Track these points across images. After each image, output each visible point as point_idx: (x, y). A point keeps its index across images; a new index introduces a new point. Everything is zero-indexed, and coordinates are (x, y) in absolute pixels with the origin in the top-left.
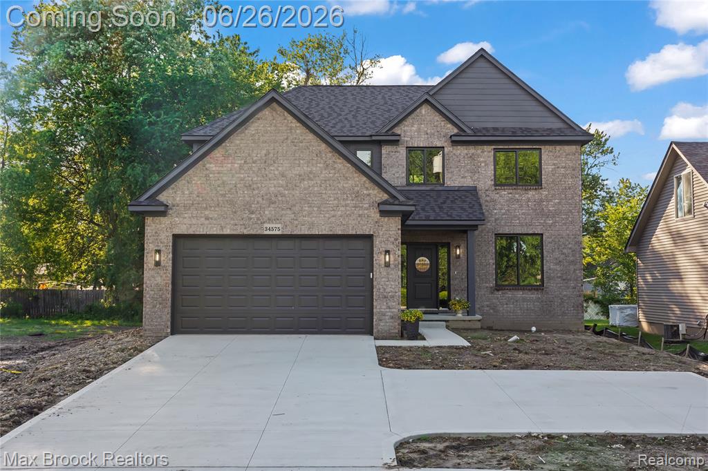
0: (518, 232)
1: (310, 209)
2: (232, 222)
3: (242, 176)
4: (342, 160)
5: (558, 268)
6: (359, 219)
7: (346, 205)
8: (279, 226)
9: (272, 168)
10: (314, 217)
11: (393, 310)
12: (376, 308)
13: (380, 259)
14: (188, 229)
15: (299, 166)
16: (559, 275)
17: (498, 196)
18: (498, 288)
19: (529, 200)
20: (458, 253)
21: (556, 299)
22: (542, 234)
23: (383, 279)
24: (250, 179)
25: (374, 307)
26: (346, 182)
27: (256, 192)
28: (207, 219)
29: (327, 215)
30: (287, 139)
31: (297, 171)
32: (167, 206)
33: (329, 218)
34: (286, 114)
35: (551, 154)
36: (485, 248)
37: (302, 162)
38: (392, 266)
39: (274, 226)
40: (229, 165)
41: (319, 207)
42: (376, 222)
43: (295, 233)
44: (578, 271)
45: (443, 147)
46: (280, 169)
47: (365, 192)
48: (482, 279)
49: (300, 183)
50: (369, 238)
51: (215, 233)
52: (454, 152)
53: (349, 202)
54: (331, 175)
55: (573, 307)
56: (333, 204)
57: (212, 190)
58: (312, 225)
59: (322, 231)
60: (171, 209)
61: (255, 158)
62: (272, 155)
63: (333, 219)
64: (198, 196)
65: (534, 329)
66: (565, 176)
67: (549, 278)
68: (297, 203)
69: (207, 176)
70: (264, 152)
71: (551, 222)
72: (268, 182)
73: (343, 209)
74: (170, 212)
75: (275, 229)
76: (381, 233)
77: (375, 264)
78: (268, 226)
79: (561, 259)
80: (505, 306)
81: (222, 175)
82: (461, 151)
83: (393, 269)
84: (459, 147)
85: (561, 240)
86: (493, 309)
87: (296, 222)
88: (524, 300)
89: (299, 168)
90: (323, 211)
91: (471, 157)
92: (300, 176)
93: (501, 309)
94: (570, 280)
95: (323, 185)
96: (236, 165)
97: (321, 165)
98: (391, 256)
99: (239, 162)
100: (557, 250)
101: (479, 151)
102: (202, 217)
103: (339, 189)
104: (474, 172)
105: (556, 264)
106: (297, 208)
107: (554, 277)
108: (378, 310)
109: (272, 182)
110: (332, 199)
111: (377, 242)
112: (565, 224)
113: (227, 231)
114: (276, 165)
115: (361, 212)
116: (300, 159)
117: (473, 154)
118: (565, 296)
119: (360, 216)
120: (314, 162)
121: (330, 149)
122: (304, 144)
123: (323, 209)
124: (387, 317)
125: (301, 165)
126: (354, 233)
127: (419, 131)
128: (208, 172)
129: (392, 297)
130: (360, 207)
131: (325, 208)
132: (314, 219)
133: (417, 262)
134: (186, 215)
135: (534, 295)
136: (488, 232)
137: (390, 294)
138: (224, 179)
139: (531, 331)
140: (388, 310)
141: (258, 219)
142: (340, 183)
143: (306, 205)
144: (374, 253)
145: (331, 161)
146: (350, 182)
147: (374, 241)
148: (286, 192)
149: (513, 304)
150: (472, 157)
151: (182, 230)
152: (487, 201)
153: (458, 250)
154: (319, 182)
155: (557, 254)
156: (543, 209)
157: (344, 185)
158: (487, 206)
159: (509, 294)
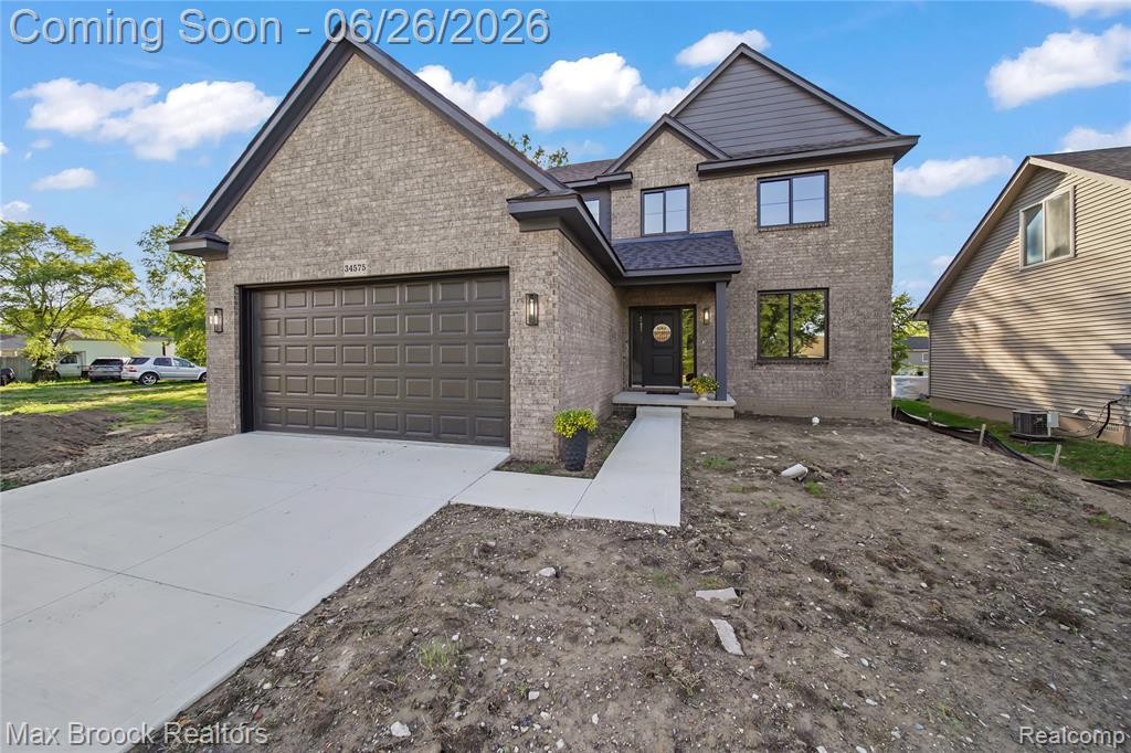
0: (791, 288)
1: (408, 229)
2: (303, 261)
3: (314, 185)
4: (457, 136)
5: (852, 334)
6: (485, 239)
7: (464, 217)
8: (364, 262)
9: (354, 167)
10: (413, 242)
11: (544, 408)
12: (515, 402)
13: (521, 310)
14: (250, 276)
15: (392, 157)
16: (853, 344)
17: (762, 240)
18: (761, 361)
19: (808, 243)
20: (707, 317)
21: (847, 377)
22: (828, 289)
23: (527, 350)
24: (325, 188)
25: (512, 401)
26: (464, 173)
27: (332, 209)
28: (273, 258)
29: (434, 238)
30: (373, 114)
31: (390, 164)
32: (228, 243)
33: (437, 242)
34: (371, 69)
35: (844, 176)
36: (743, 310)
37: (395, 148)
38: (541, 324)
39: (357, 262)
40: (298, 171)
41: (421, 225)
42: (514, 243)
43: (387, 272)
44: (883, 339)
45: (688, 185)
46: (364, 165)
47: (495, 189)
48: (739, 350)
49: (393, 186)
50: (502, 273)
51: (282, 280)
52: (703, 188)
53: (468, 210)
54: (439, 165)
55: (875, 387)
56: (443, 216)
57: (278, 213)
58: (412, 256)
59: (426, 266)
60: (232, 248)
61: (330, 154)
62: (352, 145)
63: (443, 243)
64: (262, 225)
65: (816, 420)
66: (865, 205)
67: (838, 348)
68: (389, 221)
69: (272, 192)
70: (342, 141)
71: (842, 271)
72: (348, 190)
73: (458, 223)
74: (231, 252)
75: (358, 268)
76: (523, 263)
77: (512, 323)
78: (348, 263)
79: (856, 322)
80: (771, 385)
81: (289, 188)
82: (713, 186)
83: (543, 330)
84: (709, 182)
85: (858, 295)
86: (754, 389)
87: (388, 254)
88: (798, 377)
89: (391, 161)
90: (428, 231)
91: (725, 193)
92: (392, 173)
93: (766, 388)
94: (871, 350)
95: (426, 185)
96: (307, 169)
97: (425, 149)
98: (541, 305)
99: (310, 163)
100: (850, 310)
101: (737, 184)
102: (266, 257)
103: (452, 190)
104: (729, 212)
105: (850, 329)
106: (389, 230)
107: (845, 347)
108: (519, 407)
109: (354, 189)
110: (442, 207)
111: (515, 279)
112: (864, 273)
113: (297, 277)
114: (359, 160)
115: (488, 227)
116: (392, 145)
117: (728, 189)
118: (860, 372)
119: (486, 233)
120: (414, 145)
121: (438, 119)
122: (398, 118)
123: (427, 227)
124: (534, 421)
125: (395, 155)
126: (476, 266)
127: (656, 167)
128: (273, 185)
129: (544, 383)
130: (486, 217)
131: (431, 224)
132: (414, 245)
133: (655, 330)
134: (249, 256)
135: (814, 371)
136: (748, 289)
137: (539, 377)
138: (293, 193)
139: (811, 423)
140: (535, 407)
141: (336, 253)
142: (453, 177)
143: (402, 224)
144: (512, 300)
145: (438, 141)
146: (469, 173)
147: (511, 280)
148: (374, 204)
149: (783, 382)
150: (727, 193)
151: (246, 278)
152: (747, 249)
153: (707, 314)
154: (420, 180)
155: (850, 315)
156: (829, 254)
157: (461, 181)
158: (746, 255)
159: (777, 369)
